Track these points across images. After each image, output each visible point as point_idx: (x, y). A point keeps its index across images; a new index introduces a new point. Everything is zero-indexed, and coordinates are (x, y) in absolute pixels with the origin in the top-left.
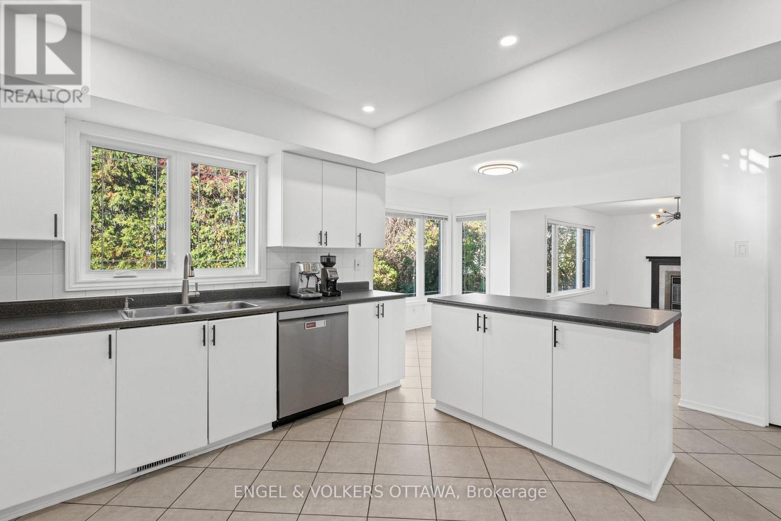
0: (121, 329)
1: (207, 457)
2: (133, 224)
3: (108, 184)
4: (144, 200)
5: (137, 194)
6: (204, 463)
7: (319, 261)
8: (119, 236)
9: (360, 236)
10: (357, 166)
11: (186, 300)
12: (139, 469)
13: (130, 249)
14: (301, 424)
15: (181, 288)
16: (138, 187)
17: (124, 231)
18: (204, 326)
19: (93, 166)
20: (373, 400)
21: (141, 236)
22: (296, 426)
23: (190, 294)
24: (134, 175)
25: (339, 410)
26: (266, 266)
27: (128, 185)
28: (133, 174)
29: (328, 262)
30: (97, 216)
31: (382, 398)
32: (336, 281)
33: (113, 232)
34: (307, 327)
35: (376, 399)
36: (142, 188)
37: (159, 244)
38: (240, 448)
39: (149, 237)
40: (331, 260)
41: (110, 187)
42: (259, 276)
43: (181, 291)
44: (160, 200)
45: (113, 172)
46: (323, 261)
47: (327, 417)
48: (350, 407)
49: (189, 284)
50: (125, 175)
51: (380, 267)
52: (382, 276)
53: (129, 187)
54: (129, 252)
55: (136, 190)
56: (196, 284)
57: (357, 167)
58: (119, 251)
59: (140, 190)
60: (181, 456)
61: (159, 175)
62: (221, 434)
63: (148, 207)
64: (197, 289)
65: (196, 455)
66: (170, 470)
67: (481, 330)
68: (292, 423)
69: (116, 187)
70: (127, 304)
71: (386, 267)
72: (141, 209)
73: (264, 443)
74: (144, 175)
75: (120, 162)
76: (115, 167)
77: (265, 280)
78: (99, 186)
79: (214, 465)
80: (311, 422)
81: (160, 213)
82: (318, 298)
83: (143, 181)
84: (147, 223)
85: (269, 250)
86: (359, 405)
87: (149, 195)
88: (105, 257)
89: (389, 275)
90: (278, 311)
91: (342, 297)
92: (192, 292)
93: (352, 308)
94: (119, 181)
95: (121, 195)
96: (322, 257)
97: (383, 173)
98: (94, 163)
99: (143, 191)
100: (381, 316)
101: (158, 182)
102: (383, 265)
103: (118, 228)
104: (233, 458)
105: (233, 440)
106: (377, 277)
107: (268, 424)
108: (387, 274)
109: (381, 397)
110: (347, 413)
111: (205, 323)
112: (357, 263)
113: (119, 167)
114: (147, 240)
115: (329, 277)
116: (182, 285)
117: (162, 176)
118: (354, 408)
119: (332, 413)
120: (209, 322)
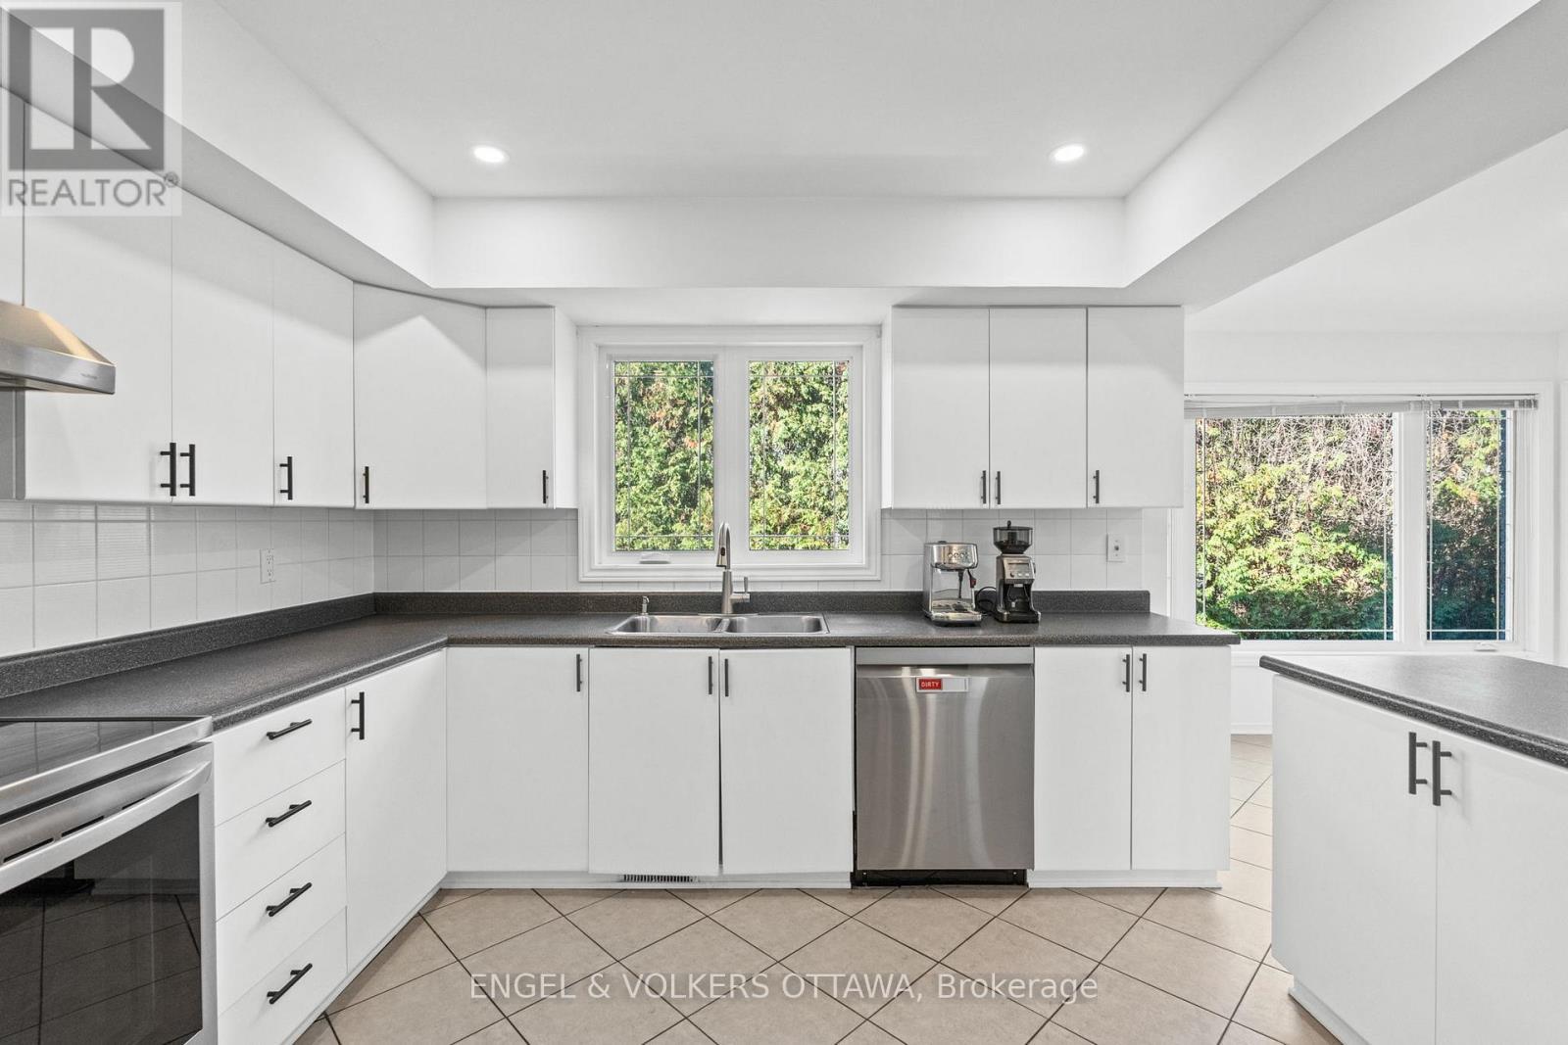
0: (596, 647)
1: (720, 896)
2: (803, 469)
3: (771, 408)
4: (817, 429)
5: (808, 419)
6: (709, 906)
7: (991, 539)
8: (788, 490)
9: (1097, 477)
10: (1086, 304)
11: (728, 608)
12: (627, 878)
13: (801, 510)
14: (909, 897)
15: (721, 585)
16: (809, 408)
17: (792, 482)
18: (710, 658)
19: (752, 382)
20: (1110, 899)
21: (814, 488)
22: (897, 896)
23: (734, 596)
24: (804, 389)
25: (1009, 896)
26: (882, 550)
27: (795, 407)
28: (802, 386)
29: (1012, 542)
30: (758, 459)
31: (1139, 904)
32: (1028, 587)
33: (779, 484)
34: (921, 688)
35: (1120, 901)
36: (814, 410)
37: (839, 502)
38: (776, 902)
39: (825, 490)
40: (1019, 538)
41: (773, 412)
42: (867, 568)
43: (721, 590)
44: (838, 426)
45: (775, 388)
46: (998, 539)
47: (970, 901)
48: (1042, 898)
49: (734, 579)
50: (791, 390)
51: (1333, 548)
52: (1341, 572)
53: (798, 410)
54: (800, 516)
55: (807, 414)
56: (746, 579)
57: (1087, 307)
58: (786, 512)
59: (812, 413)
60: (685, 879)
61: (839, 382)
62: (746, 863)
63: (823, 438)
64: (746, 587)
65: (708, 886)
66: (662, 897)
67: (1425, 792)
68: (893, 888)
69: (782, 412)
70: (645, 606)
71: (1353, 548)
72: (816, 443)
73: (819, 908)
74: (816, 386)
75: (785, 371)
76: (779, 381)
77: (878, 577)
78: (759, 414)
79: (720, 917)
80: (931, 901)
81: (840, 448)
82: (971, 625)
83: (815, 397)
84: (822, 465)
85: (887, 516)
86: (1064, 902)
87: (824, 418)
88: (768, 523)
89: (1363, 572)
90: (858, 644)
91: (1040, 627)
92: (738, 593)
93: (1044, 656)
94: (783, 401)
95: (786, 423)
96: (995, 529)
97: (1179, 306)
98: (752, 378)
99: (817, 414)
100: (1137, 687)
101: (837, 396)
102: (1344, 544)
103: (786, 477)
104: (749, 918)
105: (765, 882)
106: (1321, 574)
107: (844, 873)
108: (1359, 569)
109: (1138, 899)
110: (1023, 910)
111: (714, 652)
112: (1112, 545)
113: (784, 380)
114: (823, 494)
115: (1008, 577)
116: (721, 579)
117: (843, 384)
118: (1048, 903)
119: (988, 897)
120: (722, 651)
